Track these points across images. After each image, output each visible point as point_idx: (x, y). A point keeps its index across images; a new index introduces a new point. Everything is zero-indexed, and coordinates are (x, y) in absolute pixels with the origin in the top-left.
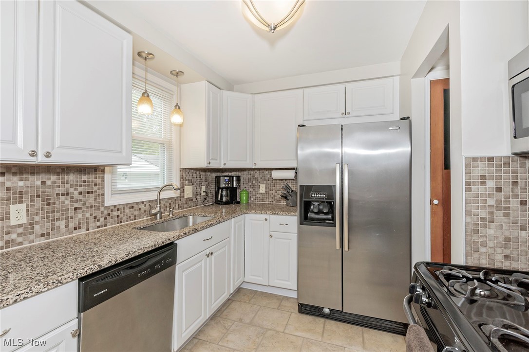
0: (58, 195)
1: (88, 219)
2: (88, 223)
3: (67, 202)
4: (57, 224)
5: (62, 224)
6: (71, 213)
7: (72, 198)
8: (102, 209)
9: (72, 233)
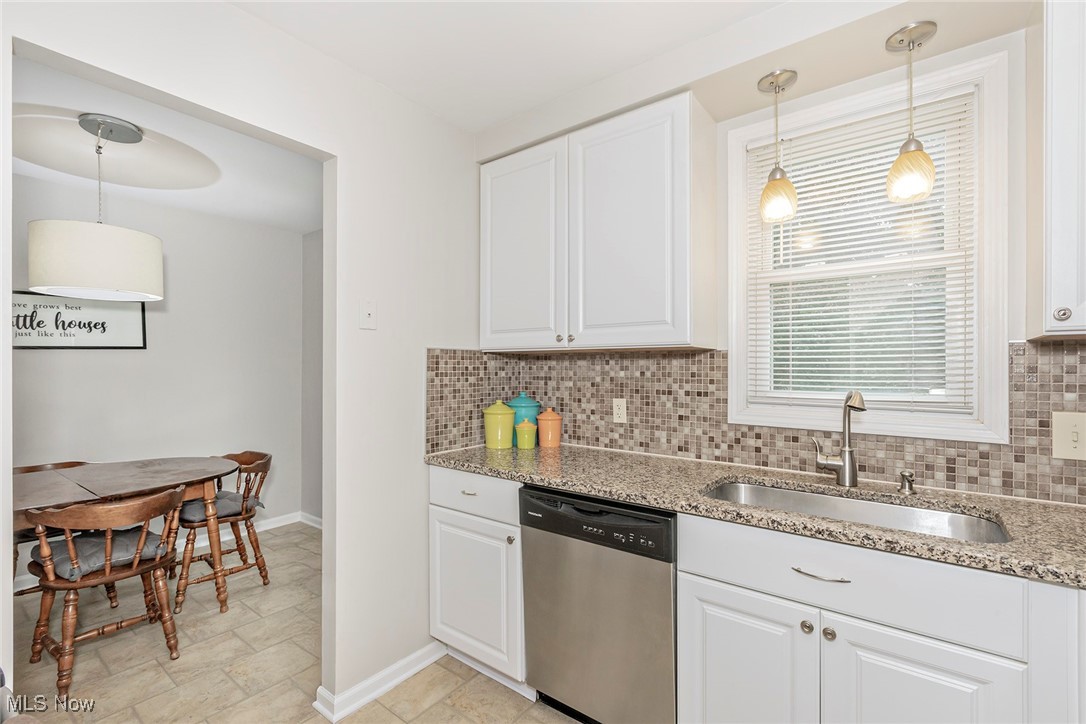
0: (658, 392)
1: (698, 438)
2: (699, 446)
3: (669, 405)
4: (657, 433)
5: (662, 435)
6: (675, 423)
7: (676, 399)
8: (725, 427)
9: (674, 453)
